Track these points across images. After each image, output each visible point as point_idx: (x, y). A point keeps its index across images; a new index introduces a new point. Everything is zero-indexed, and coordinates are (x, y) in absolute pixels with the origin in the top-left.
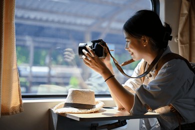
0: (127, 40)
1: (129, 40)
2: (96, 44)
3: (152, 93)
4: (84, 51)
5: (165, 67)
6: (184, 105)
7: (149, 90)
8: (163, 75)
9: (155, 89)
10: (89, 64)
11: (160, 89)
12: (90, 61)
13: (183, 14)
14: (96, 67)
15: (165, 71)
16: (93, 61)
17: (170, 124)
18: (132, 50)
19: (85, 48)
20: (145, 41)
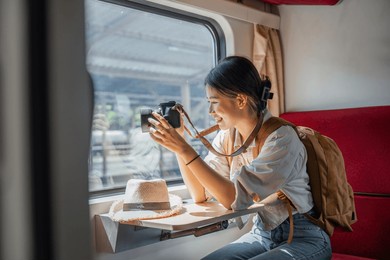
0: (213, 100)
1: (216, 100)
2: (168, 109)
3: (260, 177)
4: (150, 120)
5: (274, 139)
6: (296, 189)
7: (255, 172)
8: (273, 150)
9: (263, 170)
10: (161, 140)
11: (271, 170)
12: (164, 136)
13: (257, 56)
14: (173, 145)
15: (274, 143)
16: (168, 135)
17: (276, 217)
18: (220, 115)
19: (151, 115)
20: (241, 101)
